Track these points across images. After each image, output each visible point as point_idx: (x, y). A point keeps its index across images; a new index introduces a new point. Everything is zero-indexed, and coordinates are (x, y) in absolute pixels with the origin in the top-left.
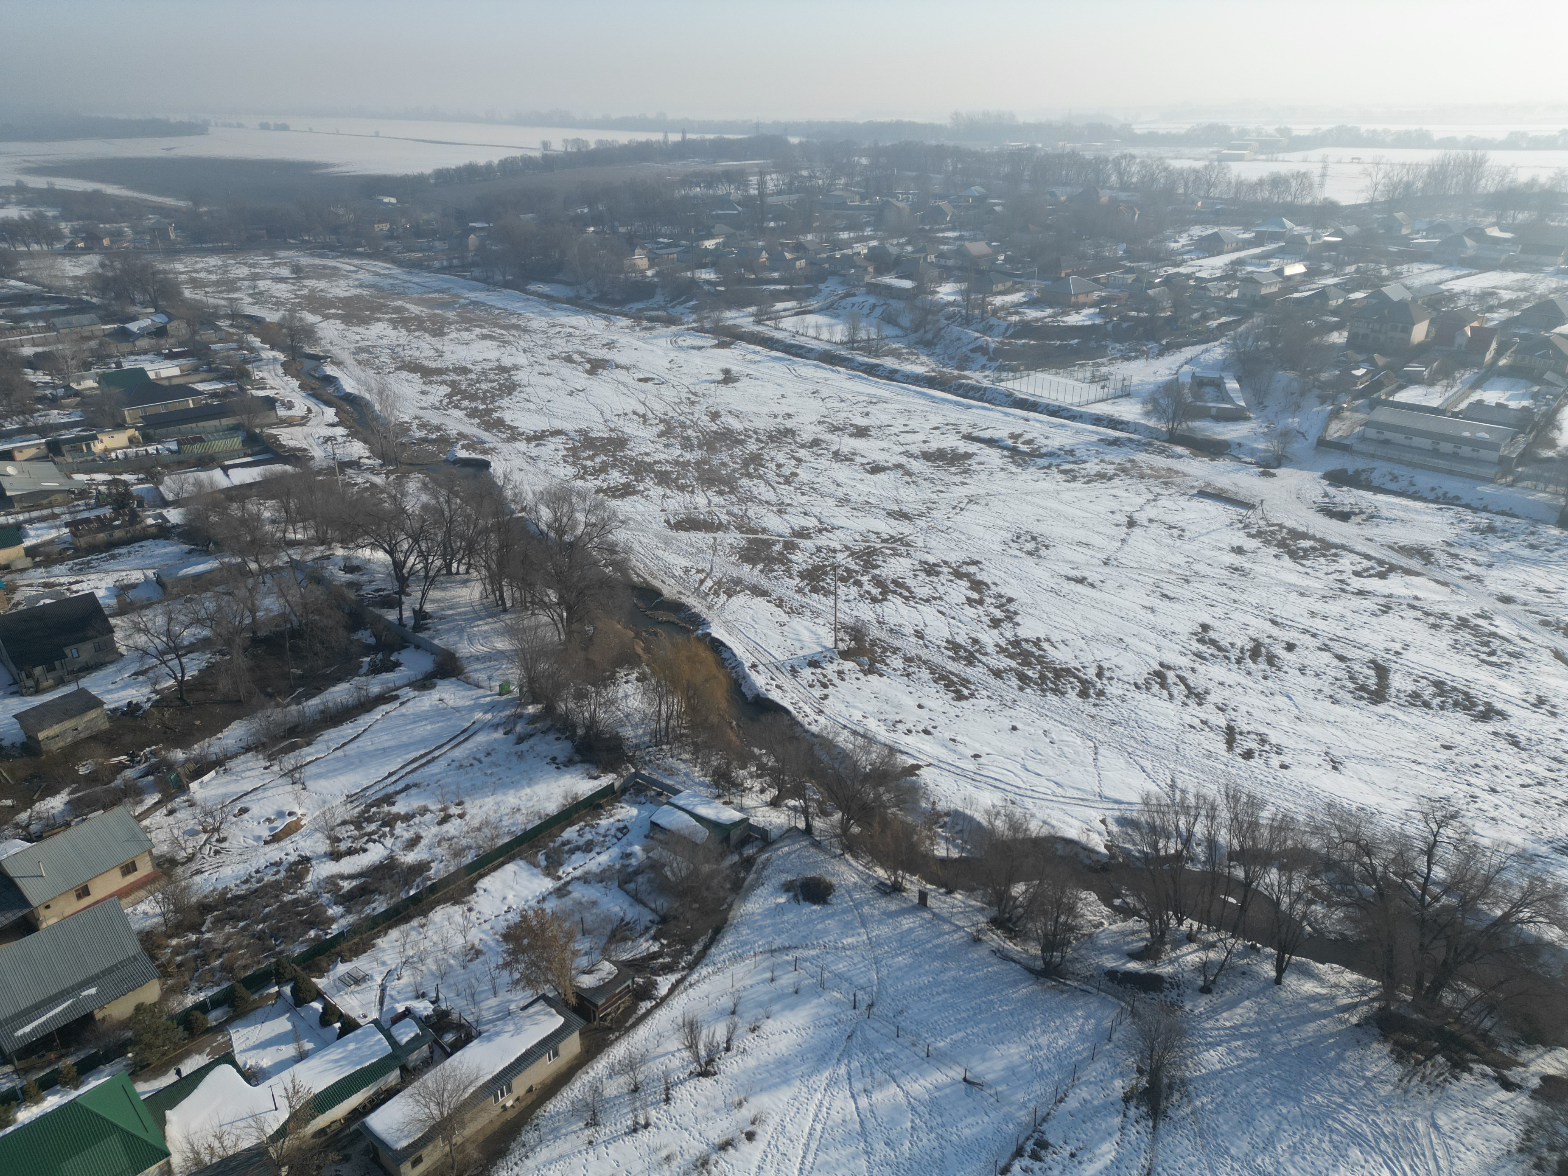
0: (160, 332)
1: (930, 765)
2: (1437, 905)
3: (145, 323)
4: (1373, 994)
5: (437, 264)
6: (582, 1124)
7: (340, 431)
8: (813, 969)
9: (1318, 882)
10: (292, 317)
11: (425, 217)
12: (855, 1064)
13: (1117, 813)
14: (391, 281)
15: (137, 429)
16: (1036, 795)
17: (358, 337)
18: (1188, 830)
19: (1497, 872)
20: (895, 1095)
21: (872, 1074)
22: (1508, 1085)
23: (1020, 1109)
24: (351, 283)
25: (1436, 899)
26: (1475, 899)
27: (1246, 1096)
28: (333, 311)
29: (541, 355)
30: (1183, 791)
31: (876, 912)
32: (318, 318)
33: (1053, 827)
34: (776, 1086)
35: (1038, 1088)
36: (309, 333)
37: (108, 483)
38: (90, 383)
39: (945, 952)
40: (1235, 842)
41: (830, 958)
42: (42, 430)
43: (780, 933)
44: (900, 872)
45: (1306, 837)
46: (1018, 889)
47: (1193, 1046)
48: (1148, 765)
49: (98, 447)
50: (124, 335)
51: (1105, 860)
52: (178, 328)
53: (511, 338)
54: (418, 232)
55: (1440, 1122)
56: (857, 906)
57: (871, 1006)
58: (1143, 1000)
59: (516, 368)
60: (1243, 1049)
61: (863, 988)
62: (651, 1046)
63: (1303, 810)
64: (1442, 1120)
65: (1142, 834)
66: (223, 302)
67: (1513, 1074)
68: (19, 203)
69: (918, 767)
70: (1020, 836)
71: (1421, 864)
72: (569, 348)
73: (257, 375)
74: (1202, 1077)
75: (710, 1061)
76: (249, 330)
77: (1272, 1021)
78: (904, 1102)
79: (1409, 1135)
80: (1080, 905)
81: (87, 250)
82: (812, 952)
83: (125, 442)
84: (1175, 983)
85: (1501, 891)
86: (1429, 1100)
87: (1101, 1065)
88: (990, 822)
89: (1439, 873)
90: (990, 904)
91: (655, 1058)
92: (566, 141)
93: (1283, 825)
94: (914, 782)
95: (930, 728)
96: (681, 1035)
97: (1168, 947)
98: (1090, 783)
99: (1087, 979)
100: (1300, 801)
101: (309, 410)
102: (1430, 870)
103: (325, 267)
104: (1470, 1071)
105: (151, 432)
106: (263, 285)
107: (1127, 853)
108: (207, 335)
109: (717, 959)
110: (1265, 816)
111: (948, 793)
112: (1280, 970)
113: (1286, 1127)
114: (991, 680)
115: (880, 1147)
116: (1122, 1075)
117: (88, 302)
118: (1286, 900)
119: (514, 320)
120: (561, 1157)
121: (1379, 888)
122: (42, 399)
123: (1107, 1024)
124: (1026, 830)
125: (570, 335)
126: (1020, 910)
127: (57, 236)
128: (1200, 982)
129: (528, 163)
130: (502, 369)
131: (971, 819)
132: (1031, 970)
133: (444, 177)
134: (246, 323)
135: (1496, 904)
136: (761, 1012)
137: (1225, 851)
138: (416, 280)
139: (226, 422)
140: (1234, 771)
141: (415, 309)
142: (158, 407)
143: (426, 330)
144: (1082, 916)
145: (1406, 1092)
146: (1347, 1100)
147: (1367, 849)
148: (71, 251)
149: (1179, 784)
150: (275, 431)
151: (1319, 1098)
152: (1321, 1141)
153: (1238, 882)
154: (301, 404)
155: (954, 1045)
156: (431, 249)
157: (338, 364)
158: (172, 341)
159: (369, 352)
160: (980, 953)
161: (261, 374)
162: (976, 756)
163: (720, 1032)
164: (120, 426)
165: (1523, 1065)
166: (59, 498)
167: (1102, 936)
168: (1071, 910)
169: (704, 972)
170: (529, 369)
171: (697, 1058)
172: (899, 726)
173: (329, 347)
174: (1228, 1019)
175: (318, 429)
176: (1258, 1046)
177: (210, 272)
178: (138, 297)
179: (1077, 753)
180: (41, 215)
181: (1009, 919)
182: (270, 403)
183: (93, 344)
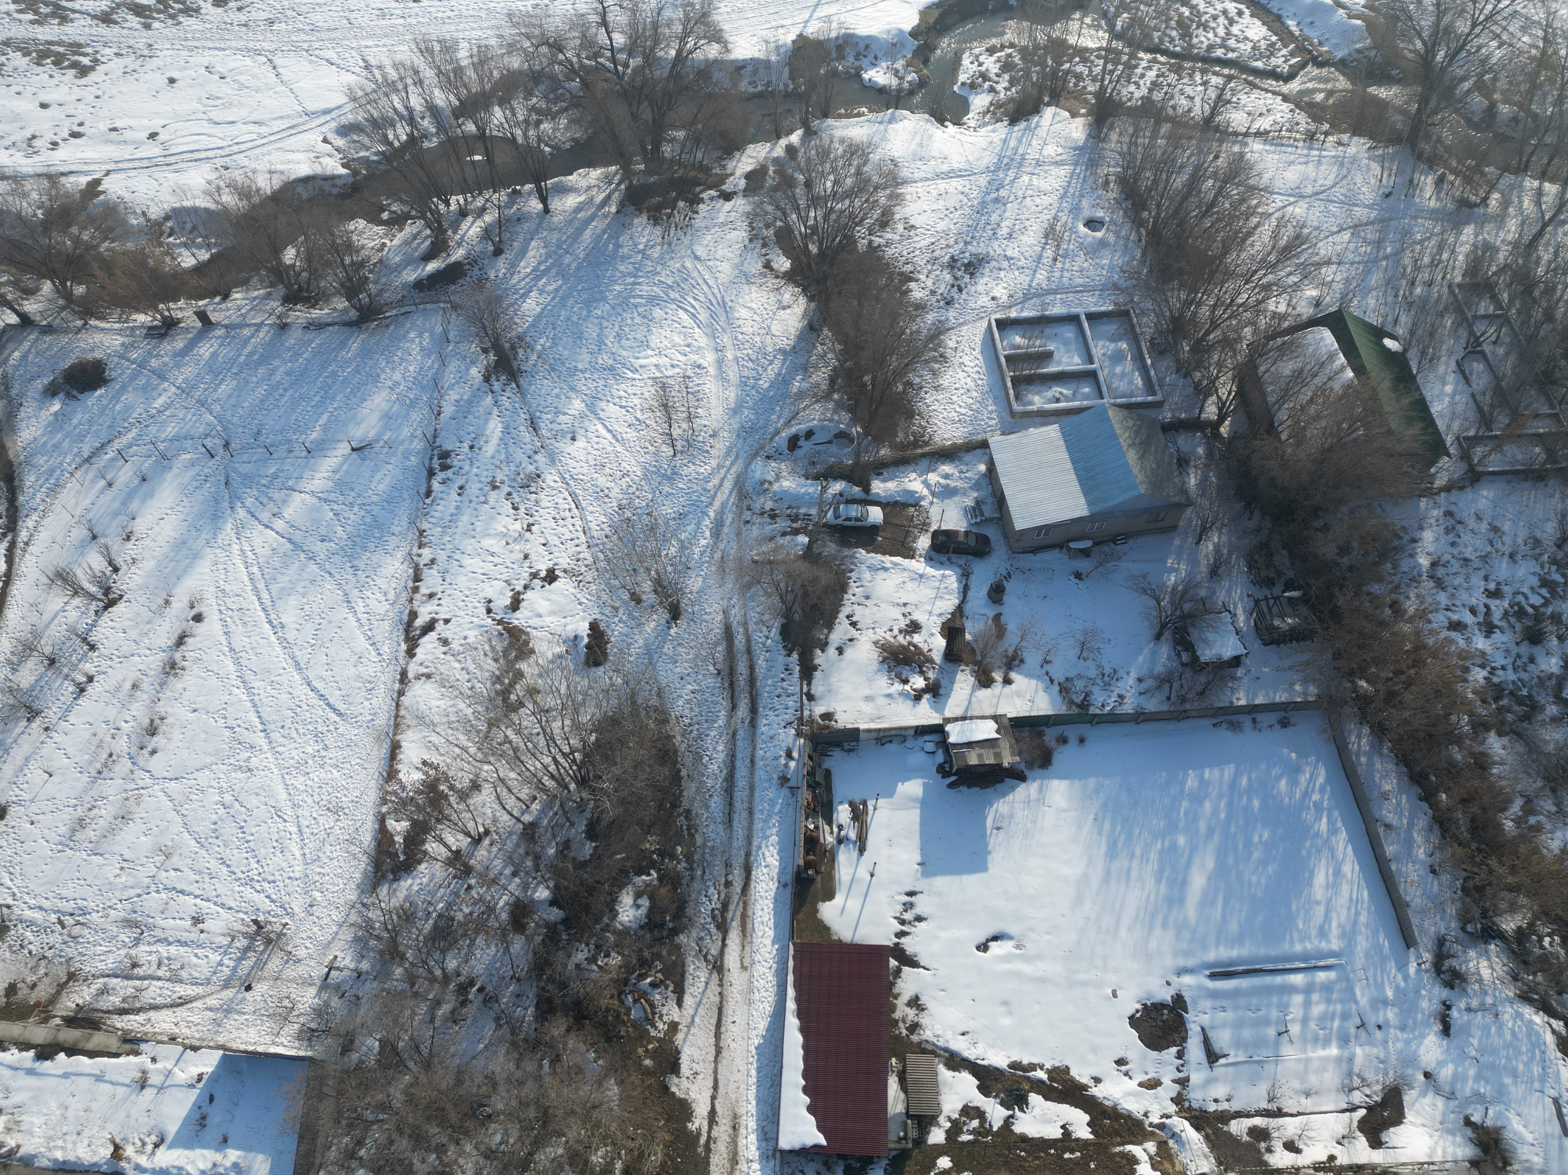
1: (108, 173)
2: (629, 71)
4: (617, 179)
6: (24, 723)
8: (143, 450)
9: (534, 100)
12: (249, 502)
13: (333, 125)
16: (244, 147)
18: (406, 108)
19: (659, 14)
20: (303, 502)
21: (270, 498)
22: (727, 197)
23: (412, 442)
25: (626, 65)
26: (652, 49)
27: (568, 319)
30: (380, 67)
31: (166, 359)
33: (282, 173)
34: (189, 566)
35: (415, 416)
39: (262, 355)
40: (452, 98)
41: (153, 429)
43: (81, 438)
44: (161, 306)
45: (506, 59)
46: (289, 255)
47: (512, 305)
48: (331, 54)
51: (351, 180)
55: (698, 253)
56: (142, 364)
57: (227, 445)
58: (456, 292)
60: (549, 283)
61: (207, 436)
62: (34, 618)
63: (490, 32)
64: (700, 251)
65: (368, 136)
67: (727, 187)
69: (97, 182)
70: (256, 200)
71: (602, 37)
74: (532, 325)
75: (107, 590)
77: (559, 247)
78: (315, 501)
79: (684, 275)
80: (355, 238)
82: (130, 435)
84: (472, 261)
85: (667, 31)
86: (686, 241)
87: (453, 365)
88: (217, 203)
89: (619, 39)
90: (272, 285)
91: (47, 626)
93: (482, 58)
94: (106, 203)
95: (76, 129)
96: (56, 589)
97: (450, 233)
98: (290, 106)
99: (401, 302)
100: (484, 25)
102: (611, 40)
104: (702, 201)
107: (366, 161)
109: (33, 504)
110: (463, 55)
111: (152, 194)
112: (544, 200)
113: (606, 324)
114: (103, 30)
115: (319, 547)
116: (473, 363)
118: (518, 132)
120: (27, 759)
121: (582, 80)
123: (439, 329)
124: (258, 190)
126: (304, 274)
128: (491, 248)
131: (195, 210)
132: (349, 324)
135: (668, 46)
136: (122, 519)
137: (448, 112)
140: (413, 21)
144: (363, 247)
145: (670, 244)
146: (636, 276)
147: (557, 46)
149: (373, 62)
151: (617, 288)
152: (632, 319)
153: (474, 137)
155: (325, 429)
160: (293, 337)
162: (153, 136)
163: (97, 562)
165: (732, 174)
167: (391, 255)
168: (350, 247)
169: (30, 523)
171: (92, 597)
172: (36, 143)
174: (526, 266)
176: (558, 274)
179: (254, 76)
181: (300, 289)
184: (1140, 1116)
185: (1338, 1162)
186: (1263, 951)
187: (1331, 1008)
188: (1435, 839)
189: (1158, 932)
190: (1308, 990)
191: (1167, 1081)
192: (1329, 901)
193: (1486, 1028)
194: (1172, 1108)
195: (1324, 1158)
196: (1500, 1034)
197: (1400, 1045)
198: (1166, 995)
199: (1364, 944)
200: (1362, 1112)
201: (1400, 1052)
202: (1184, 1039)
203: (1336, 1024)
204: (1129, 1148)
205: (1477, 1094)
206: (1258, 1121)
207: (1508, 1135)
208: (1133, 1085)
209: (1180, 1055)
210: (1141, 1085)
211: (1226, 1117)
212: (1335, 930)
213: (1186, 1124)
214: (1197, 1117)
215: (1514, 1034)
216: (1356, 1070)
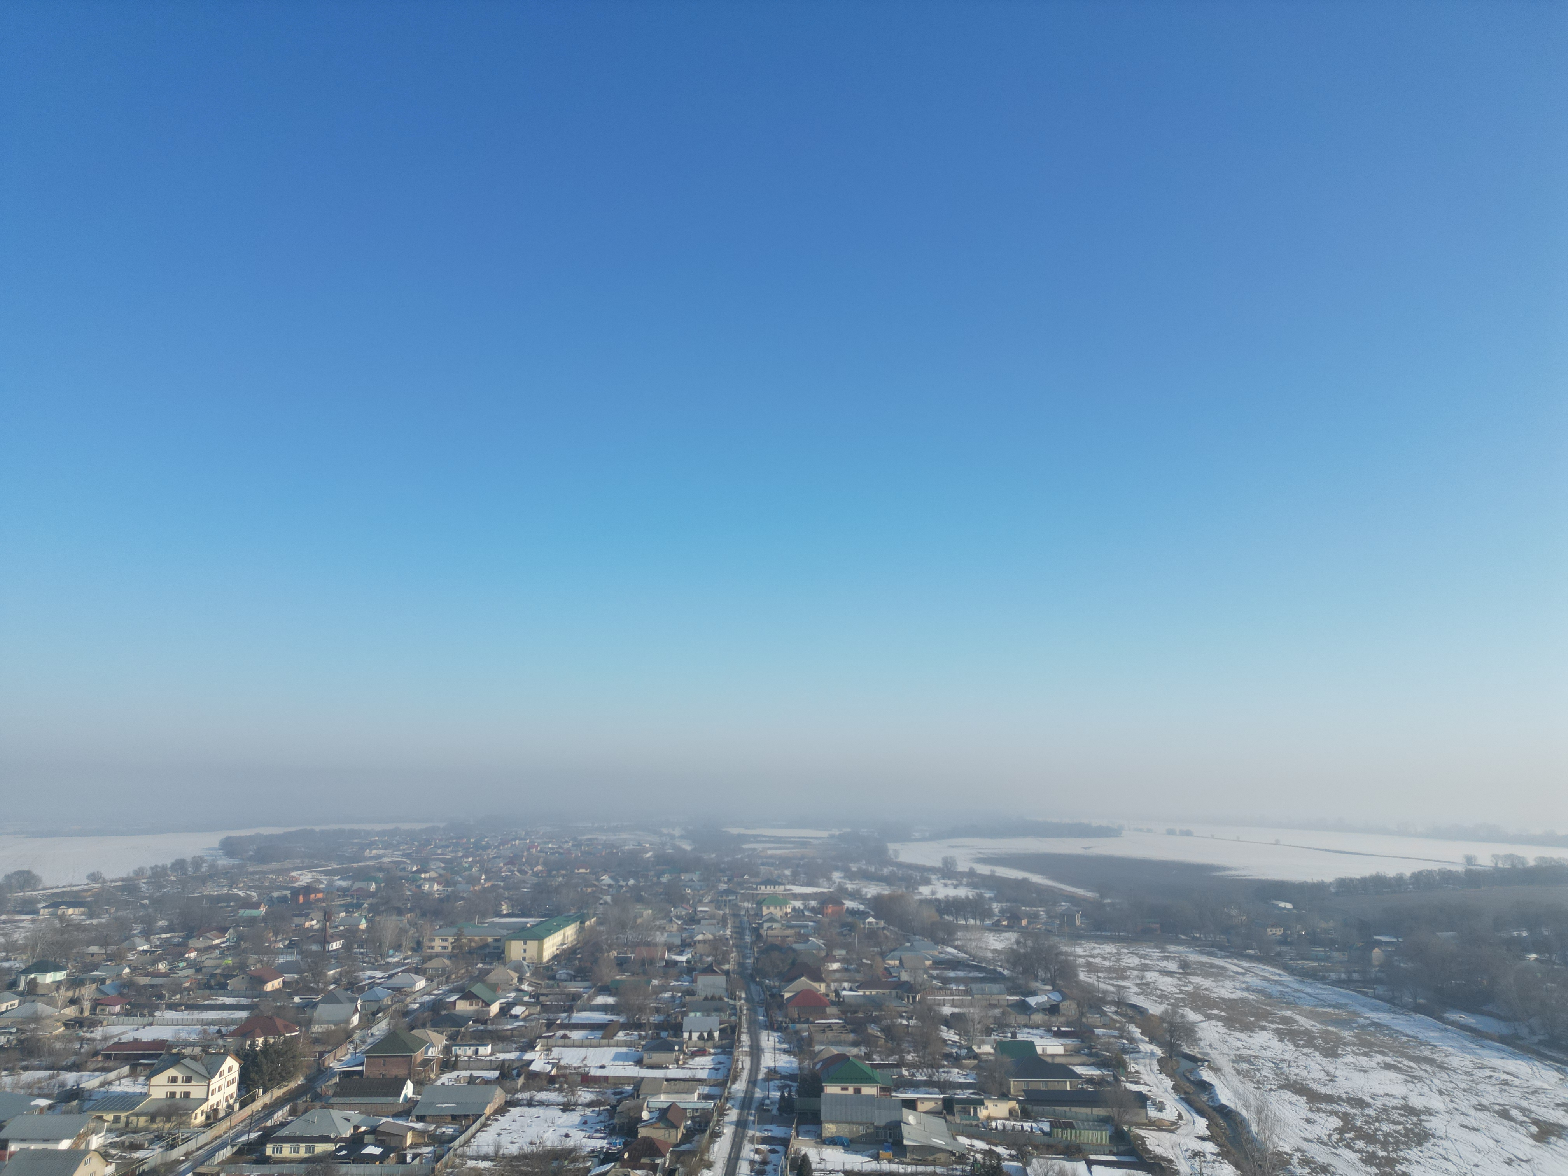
0: (1053, 1010)
3: (1042, 999)
5: (1333, 976)
7: (1210, 1147)
10: (1175, 1013)
11: (1323, 925)
14: (1280, 988)
15: (1018, 1102)
17: (1239, 1044)
24: (1238, 985)
28: (1216, 1012)
29: (1465, 1102)
32: (1199, 1017)
36: (1189, 1032)
37: (986, 1153)
38: (988, 1049)
42: (943, 1086)
49: (983, 1113)
50: (1023, 1008)
52: (1069, 1008)
53: (1422, 1074)
54: (1314, 939)
59: (1429, 1112)
66: (1112, 989)
68: (967, 885)
72: (1505, 1099)
73: (1133, 1067)
76: (1131, 1020)
81: (1009, 928)
83: (1006, 1113)
92: (1495, 857)
101: (1180, 1116)
103: (1212, 966)
105: (1029, 1107)
106: (1150, 976)
108: (1093, 1018)
117: (1001, 973)
119: (1427, 1053)
122: (947, 1056)
125: (1506, 1083)
127: (989, 914)
129: (1447, 877)
130: (1411, 1111)
133: (1346, 886)
134: (1130, 1012)
138: (1309, 990)
139: (1099, 1112)
141: (1305, 1023)
142: (1040, 1084)
143: (1316, 1048)
148: (996, 928)
150: (1142, 1133)
154: (1173, 1108)
156: (1327, 959)
157: (1216, 1070)
158: (1062, 1019)
159: (1250, 1062)
161: (1137, 1068)
164: (1004, 1096)
166: (942, 1157)
170: (1447, 1117)
173: (1208, 1050)
175: (1187, 1140)
177: (1104, 959)
178: (1041, 974)
180: (980, 896)
182: (1142, 1099)
183: (997, 1012)
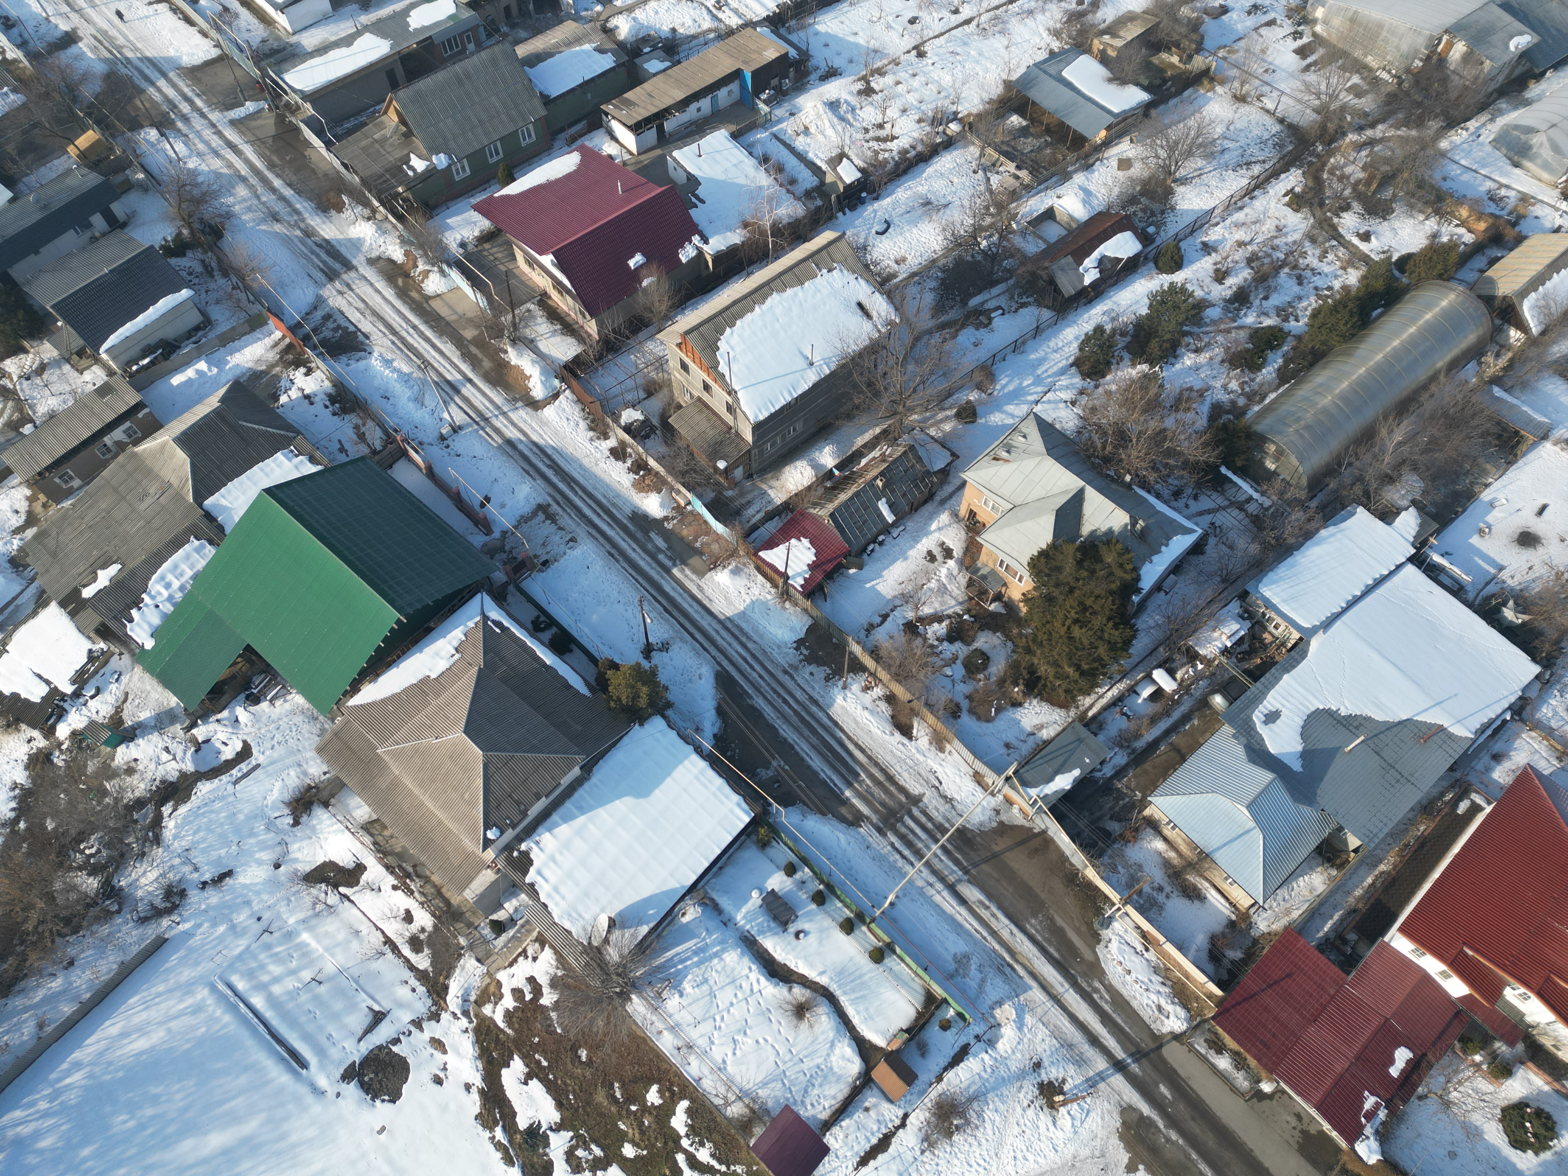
184: (471, 1034)
185: (396, 882)
186: (250, 1042)
187: (267, 961)
188: (32, 982)
189: (294, 1138)
190: (262, 987)
191: (427, 1035)
192: (160, 1024)
193: (204, 851)
194: (445, 1016)
195: (400, 892)
196: (204, 840)
197: (265, 897)
198: (352, 1089)
199: (186, 973)
200: (342, 890)
201: (271, 893)
202: (380, 1048)
203: (279, 949)
204: (501, 1024)
205: (268, 829)
206: (406, 951)
207: (287, 797)
208: (450, 1058)
209: (396, 1041)
210: (445, 1052)
211: (422, 976)
212: (189, 1001)
213: (449, 998)
214: (438, 995)
215: (196, 832)
216: (310, 913)
